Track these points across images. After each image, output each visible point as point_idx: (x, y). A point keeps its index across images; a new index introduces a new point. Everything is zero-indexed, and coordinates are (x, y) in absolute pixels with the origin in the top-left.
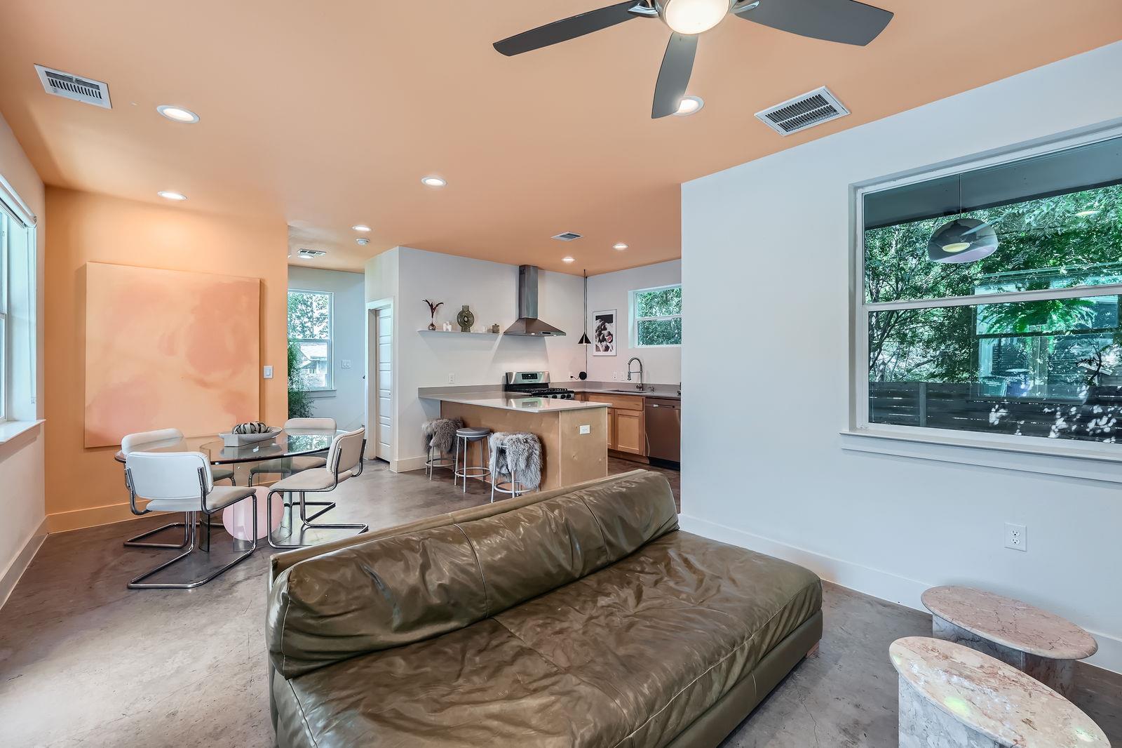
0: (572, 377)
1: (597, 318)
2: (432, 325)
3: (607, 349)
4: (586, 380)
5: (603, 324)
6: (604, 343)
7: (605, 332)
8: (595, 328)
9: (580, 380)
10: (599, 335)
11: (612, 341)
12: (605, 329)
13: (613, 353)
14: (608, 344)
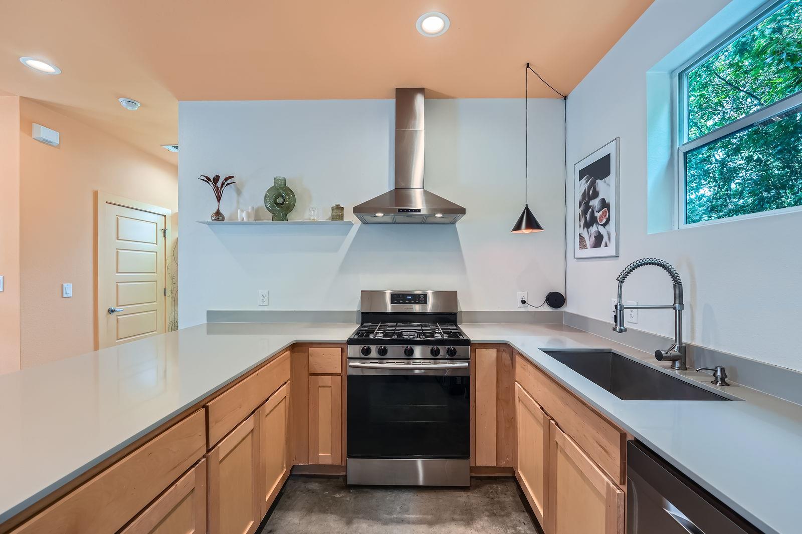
0: (524, 302)
1: (582, 174)
2: (218, 213)
3: (598, 241)
4: (563, 309)
5: (593, 185)
6: (593, 229)
7: (595, 203)
8: (579, 197)
9: (547, 308)
10: (585, 212)
11: (608, 220)
12: (596, 194)
13: (610, 250)
14: (601, 229)
